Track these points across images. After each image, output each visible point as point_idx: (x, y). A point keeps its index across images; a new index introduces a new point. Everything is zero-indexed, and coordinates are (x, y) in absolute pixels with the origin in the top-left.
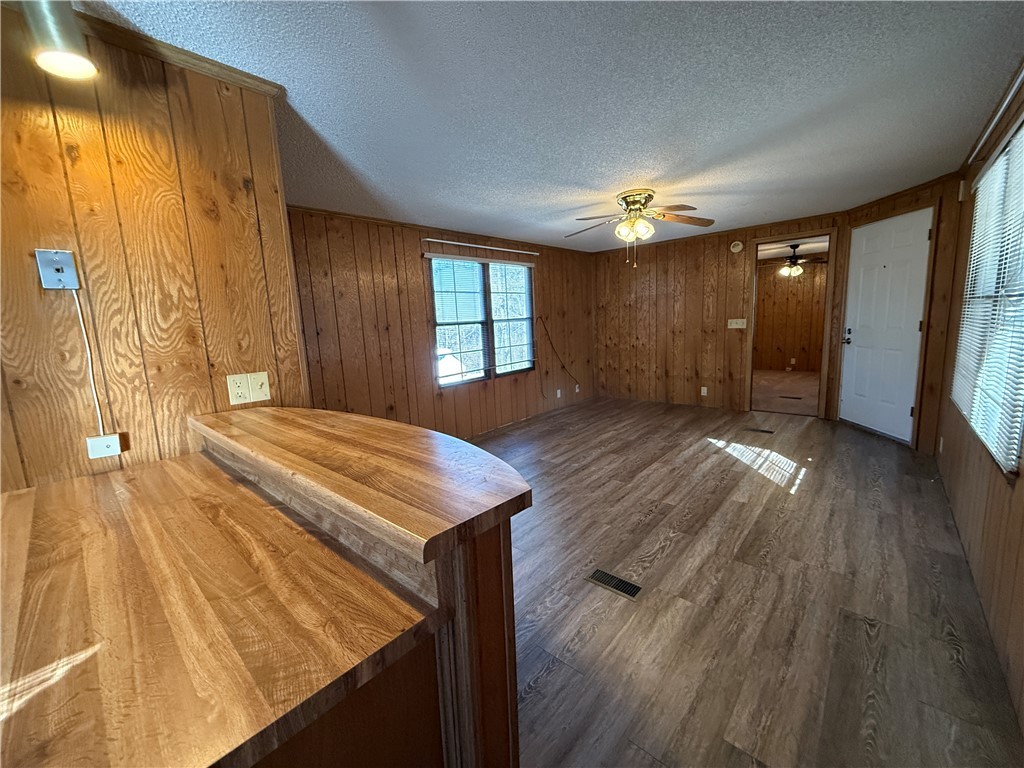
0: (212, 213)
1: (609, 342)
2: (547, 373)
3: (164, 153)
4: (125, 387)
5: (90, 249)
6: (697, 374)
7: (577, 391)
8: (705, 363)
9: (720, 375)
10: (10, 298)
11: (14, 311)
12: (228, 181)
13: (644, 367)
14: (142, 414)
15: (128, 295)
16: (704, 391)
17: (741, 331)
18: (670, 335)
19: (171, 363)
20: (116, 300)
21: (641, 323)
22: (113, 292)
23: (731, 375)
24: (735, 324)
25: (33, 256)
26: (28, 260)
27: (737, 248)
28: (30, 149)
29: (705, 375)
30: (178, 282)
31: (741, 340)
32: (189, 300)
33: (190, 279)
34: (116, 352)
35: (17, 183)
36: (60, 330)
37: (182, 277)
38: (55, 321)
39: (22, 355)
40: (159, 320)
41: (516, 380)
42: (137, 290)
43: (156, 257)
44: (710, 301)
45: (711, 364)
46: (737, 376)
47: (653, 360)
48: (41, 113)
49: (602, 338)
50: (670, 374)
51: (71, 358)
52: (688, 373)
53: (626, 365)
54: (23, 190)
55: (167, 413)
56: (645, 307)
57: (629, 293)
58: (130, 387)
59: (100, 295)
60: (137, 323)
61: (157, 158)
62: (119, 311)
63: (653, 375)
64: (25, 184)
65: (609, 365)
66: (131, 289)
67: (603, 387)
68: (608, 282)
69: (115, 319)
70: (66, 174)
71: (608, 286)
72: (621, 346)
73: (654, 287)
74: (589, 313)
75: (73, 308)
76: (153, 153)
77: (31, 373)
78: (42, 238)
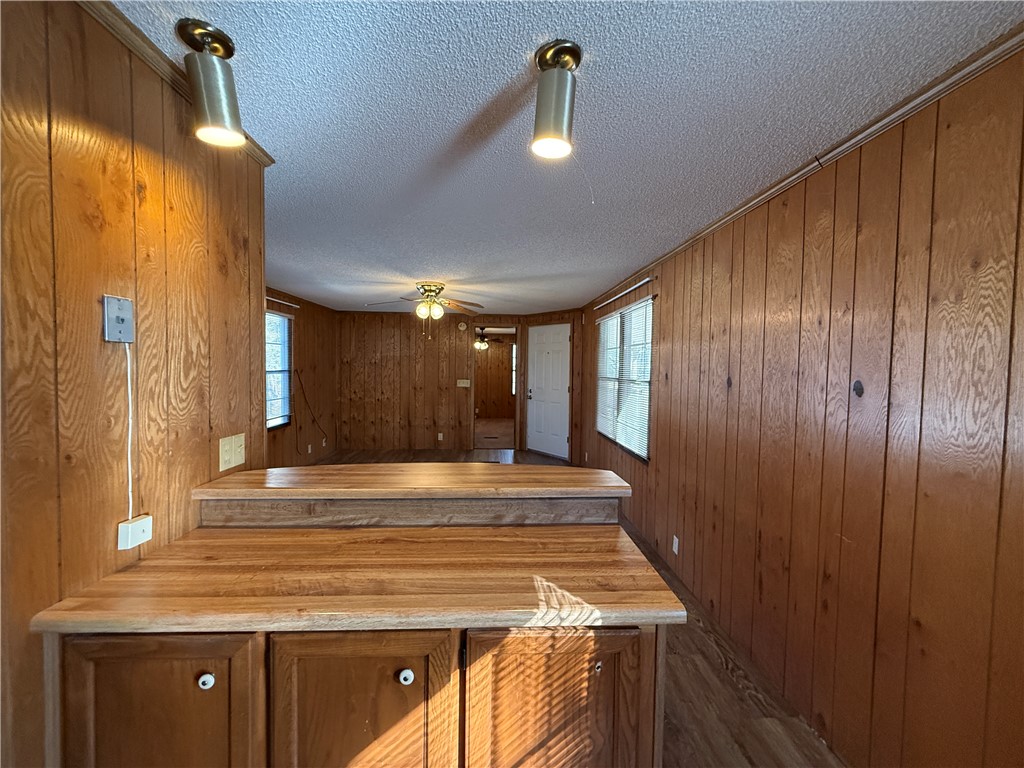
0: (223, 268)
1: (353, 396)
2: (301, 428)
3: (200, 204)
4: (152, 456)
5: (143, 298)
6: (435, 423)
7: (324, 445)
8: (441, 414)
9: (452, 423)
10: (77, 352)
11: (77, 369)
12: (234, 238)
13: (390, 419)
14: (161, 487)
15: (164, 351)
16: (440, 437)
17: (466, 388)
18: (412, 391)
19: (186, 426)
20: (155, 356)
21: (386, 379)
22: (154, 347)
23: (460, 423)
24: (463, 383)
25: (102, 302)
26: (97, 307)
27: (463, 327)
28: (112, 182)
29: (441, 423)
30: (198, 337)
31: (466, 395)
32: (203, 358)
33: (205, 336)
34: (149, 416)
35: (97, 217)
36: (111, 391)
37: (201, 332)
38: (109, 380)
39: (76, 422)
40: (182, 380)
41: (274, 437)
42: (170, 344)
43: (186, 310)
44: (444, 365)
45: (445, 414)
46: (464, 423)
47: (397, 412)
48: (123, 146)
49: (346, 391)
50: (413, 424)
51: (115, 423)
52: (427, 422)
53: (371, 418)
54: (101, 226)
55: (178, 485)
56: (390, 365)
57: (375, 352)
58: (155, 455)
59: (145, 350)
60: (167, 382)
61: (195, 208)
62: (156, 368)
63: (397, 425)
64: (104, 220)
65: (354, 418)
66: (167, 344)
67: (346, 439)
68: (353, 339)
69: (152, 377)
70: (134, 213)
71: (353, 343)
72: (366, 399)
73: (398, 349)
74: (334, 367)
75: (124, 365)
76: (193, 203)
77: (81, 446)
78: (110, 282)
